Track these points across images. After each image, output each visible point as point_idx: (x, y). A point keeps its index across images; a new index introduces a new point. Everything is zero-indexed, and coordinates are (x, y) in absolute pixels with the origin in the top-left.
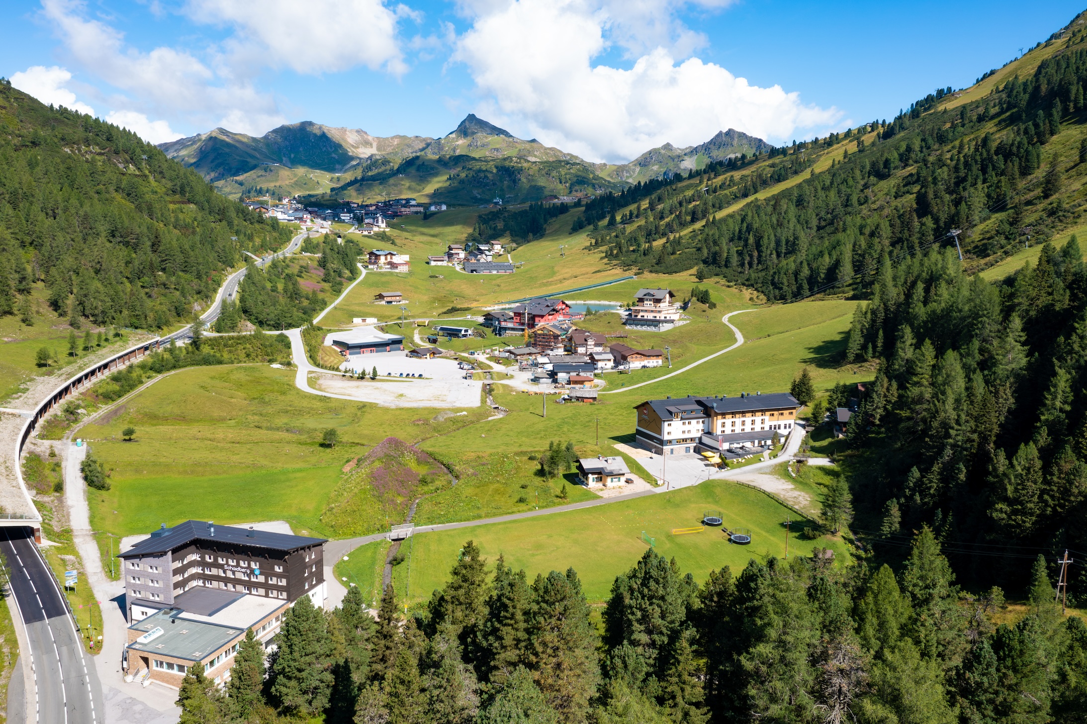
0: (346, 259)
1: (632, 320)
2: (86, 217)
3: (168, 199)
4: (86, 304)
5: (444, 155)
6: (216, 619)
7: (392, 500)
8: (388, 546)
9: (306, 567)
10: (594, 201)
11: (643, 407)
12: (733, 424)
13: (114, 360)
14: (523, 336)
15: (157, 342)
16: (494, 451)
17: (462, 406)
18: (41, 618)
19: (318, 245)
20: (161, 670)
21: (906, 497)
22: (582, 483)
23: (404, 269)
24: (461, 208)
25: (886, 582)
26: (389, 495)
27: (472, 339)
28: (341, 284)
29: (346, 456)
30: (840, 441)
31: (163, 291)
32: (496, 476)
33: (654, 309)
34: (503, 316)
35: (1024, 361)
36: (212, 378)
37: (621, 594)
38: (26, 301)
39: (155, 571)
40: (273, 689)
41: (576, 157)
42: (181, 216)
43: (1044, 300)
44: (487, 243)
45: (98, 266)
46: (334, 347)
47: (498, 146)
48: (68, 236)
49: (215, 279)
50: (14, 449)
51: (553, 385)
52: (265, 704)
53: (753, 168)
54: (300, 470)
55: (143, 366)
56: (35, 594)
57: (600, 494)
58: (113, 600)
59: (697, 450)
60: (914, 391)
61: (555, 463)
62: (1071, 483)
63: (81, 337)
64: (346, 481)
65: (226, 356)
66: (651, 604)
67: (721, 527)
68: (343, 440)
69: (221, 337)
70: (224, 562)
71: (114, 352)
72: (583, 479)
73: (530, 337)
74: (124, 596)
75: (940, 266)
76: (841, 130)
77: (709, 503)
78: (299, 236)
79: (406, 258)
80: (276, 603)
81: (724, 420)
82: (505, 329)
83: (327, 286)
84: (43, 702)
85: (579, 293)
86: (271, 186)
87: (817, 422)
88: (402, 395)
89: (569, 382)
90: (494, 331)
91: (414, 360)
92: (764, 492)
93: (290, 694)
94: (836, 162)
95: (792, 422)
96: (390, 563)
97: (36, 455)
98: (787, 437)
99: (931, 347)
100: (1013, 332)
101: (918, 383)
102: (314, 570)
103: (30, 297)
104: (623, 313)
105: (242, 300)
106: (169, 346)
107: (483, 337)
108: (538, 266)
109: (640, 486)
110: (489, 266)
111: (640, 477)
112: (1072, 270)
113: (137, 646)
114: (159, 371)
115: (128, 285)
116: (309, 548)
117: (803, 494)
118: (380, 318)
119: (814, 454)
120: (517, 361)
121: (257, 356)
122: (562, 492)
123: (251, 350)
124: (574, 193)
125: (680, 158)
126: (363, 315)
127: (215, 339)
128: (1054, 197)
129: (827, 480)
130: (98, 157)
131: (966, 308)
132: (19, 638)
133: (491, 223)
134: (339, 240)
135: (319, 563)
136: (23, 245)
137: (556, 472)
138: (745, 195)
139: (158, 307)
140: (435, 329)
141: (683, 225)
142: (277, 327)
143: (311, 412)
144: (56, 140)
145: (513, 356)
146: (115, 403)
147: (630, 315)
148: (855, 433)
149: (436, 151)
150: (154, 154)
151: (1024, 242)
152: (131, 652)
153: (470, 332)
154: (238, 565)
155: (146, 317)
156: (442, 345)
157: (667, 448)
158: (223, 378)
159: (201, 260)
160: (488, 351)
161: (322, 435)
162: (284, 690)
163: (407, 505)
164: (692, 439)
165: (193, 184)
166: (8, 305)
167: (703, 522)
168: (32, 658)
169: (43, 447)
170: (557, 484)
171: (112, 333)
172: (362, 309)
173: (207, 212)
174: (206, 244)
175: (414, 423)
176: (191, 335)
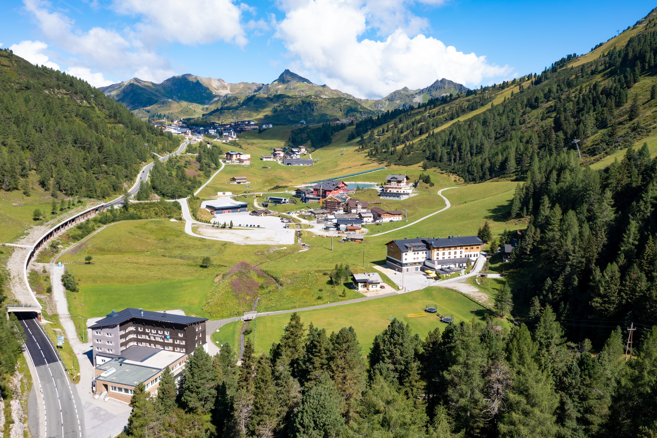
0: (213, 157)
1: (384, 193)
2: (60, 132)
3: (107, 121)
4: (61, 183)
5: (271, 95)
6: (144, 363)
7: (244, 298)
8: (242, 324)
9: (196, 335)
10: (361, 122)
11: (390, 244)
12: (444, 254)
13: (78, 217)
14: (319, 202)
15: (103, 206)
16: (303, 270)
17: (284, 243)
18: (44, 363)
19: (196, 149)
20: (115, 391)
21: (543, 295)
22: (355, 288)
23: (247, 163)
24: (281, 126)
25: (523, 334)
26: (242, 295)
27: (288, 205)
28: (210, 172)
29: (216, 273)
30: (506, 264)
31: (105, 176)
32: (304, 284)
33: (397, 186)
34: (307, 191)
35: (613, 216)
36: (136, 227)
37: (379, 343)
38: (26, 182)
39: (110, 336)
40: (183, 398)
41: (350, 96)
42: (114, 131)
43: (626, 181)
44: (297, 147)
45: (67, 161)
46: (207, 209)
47: (303, 89)
48: (49, 143)
49: (136, 168)
50: (23, 268)
51: (337, 232)
52: (178, 407)
53: (457, 101)
54: (189, 281)
55: (95, 220)
56: (40, 350)
57: (365, 294)
58: (85, 354)
59: (422, 269)
60: (550, 234)
61: (338, 277)
62: (636, 285)
63: (58, 203)
64: (216, 287)
65: (143, 214)
66: (395, 348)
67: (436, 313)
68: (214, 263)
69: (140, 203)
70: (149, 331)
71: (78, 212)
72: (355, 286)
73: (323, 203)
74: (91, 351)
75: (566, 161)
76: (510, 80)
77: (429, 299)
78: (184, 143)
79: (248, 156)
80: (179, 354)
81: (438, 252)
82: (309, 198)
83: (201, 173)
84: (48, 409)
85: (352, 177)
86: (167, 113)
87: (493, 253)
88: (248, 238)
89: (347, 230)
90: (302, 200)
91: (254, 217)
92: (461, 293)
93: (193, 401)
94: (507, 99)
95: (478, 253)
96: (244, 333)
97: (35, 272)
98: (475, 262)
99: (560, 208)
100: (606, 199)
101: (552, 229)
102: (201, 336)
103: (28, 180)
104: (379, 189)
105: (152, 181)
106: (110, 208)
107: (295, 203)
108: (328, 161)
109: (389, 290)
110: (298, 161)
111: (389, 285)
112: (645, 163)
113: (101, 378)
114: (104, 223)
115: (85, 172)
116: (198, 323)
117: (484, 294)
118: (234, 192)
119: (491, 271)
120: (316, 217)
121: (162, 215)
122: (343, 293)
123: (158, 211)
124: (349, 117)
125: (413, 96)
126: (224, 191)
127: (137, 204)
128: (635, 120)
129: (498, 286)
130: (65, 96)
131: (581, 186)
132: (32, 374)
133: (299, 135)
134: (209, 146)
135: (204, 332)
136: (23, 149)
137: (339, 282)
138: (452, 119)
139: (103, 186)
140: (267, 198)
141: (415, 136)
142: (173, 197)
143: (194, 247)
144: (40, 86)
145: (313, 215)
146: (79, 241)
147: (383, 190)
148: (515, 259)
149: (266, 92)
150: (98, 93)
151: (617, 147)
152: (98, 382)
153: (287, 200)
154: (157, 333)
155: (96, 191)
156: (271, 208)
157: (404, 268)
158: (143, 227)
159: (127, 157)
160: (298, 211)
161: (201, 261)
162: (189, 399)
163: (252, 301)
164: (419, 263)
165: (121, 112)
166: (16, 184)
167: (426, 311)
168: (40, 386)
169: (39, 267)
170: (340, 289)
171: (77, 200)
172: (223, 187)
173: (130, 129)
174: (130, 148)
175: (256, 254)
176: (123, 202)
